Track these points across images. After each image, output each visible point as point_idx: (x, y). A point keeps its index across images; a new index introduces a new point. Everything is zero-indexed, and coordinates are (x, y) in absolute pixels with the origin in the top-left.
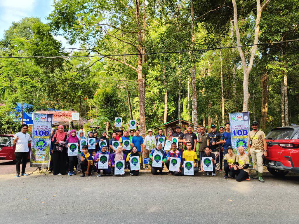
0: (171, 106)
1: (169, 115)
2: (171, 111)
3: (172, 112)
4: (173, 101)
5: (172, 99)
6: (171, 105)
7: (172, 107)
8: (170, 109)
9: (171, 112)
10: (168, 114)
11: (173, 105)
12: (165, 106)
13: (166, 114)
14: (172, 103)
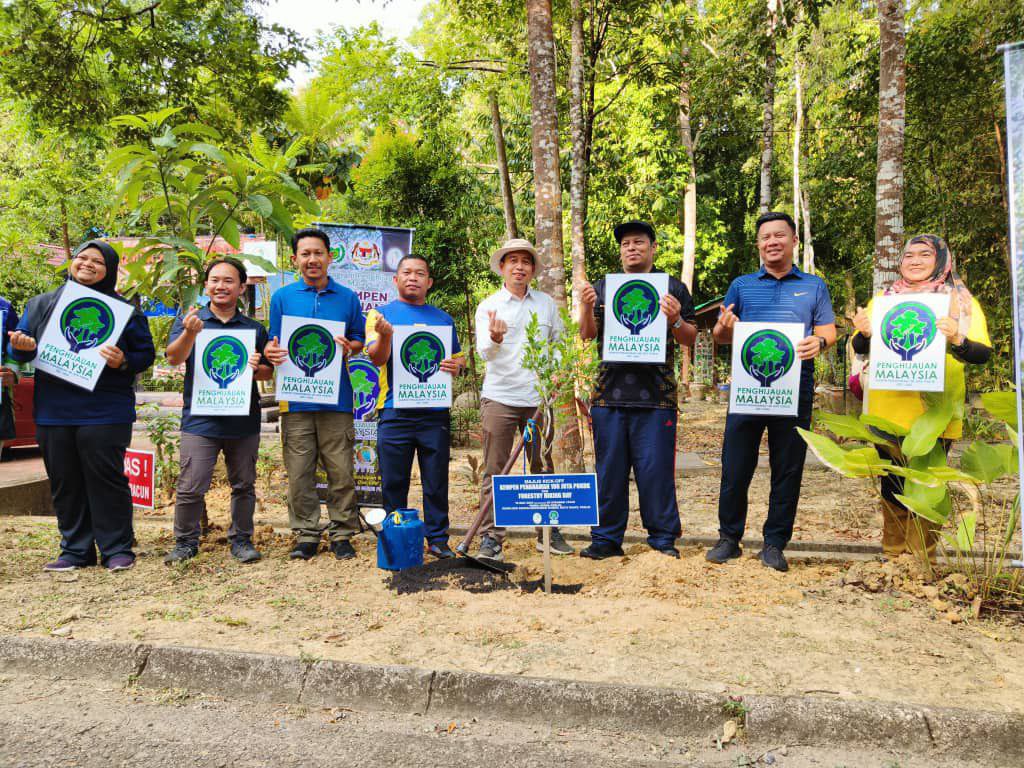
0: (711, 240)
1: (702, 276)
2: (711, 261)
3: (715, 264)
4: (719, 218)
5: (718, 211)
6: (713, 235)
7: (716, 243)
8: (704, 254)
9: (713, 267)
10: (696, 272)
11: (719, 236)
12: (688, 242)
13: (692, 272)
14: (714, 229)
